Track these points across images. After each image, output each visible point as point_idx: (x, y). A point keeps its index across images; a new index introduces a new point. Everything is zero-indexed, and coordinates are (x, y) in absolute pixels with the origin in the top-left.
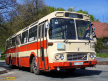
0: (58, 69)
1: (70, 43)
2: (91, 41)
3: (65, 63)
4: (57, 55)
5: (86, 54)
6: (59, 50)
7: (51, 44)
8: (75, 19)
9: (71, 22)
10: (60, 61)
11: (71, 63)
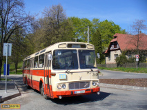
0: (60, 98)
1: (72, 73)
2: (94, 70)
3: (66, 92)
4: (59, 84)
5: (88, 82)
6: (61, 80)
7: (54, 75)
8: (77, 49)
9: (74, 52)
10: (62, 90)
11: (72, 92)
